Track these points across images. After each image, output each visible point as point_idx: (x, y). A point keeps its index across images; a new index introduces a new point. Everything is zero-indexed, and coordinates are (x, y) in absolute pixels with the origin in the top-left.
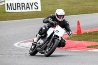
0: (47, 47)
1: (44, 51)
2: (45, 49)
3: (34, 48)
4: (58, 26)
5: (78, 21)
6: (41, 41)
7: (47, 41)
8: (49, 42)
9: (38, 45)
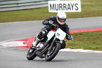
4: (59, 29)
6: (41, 45)
9: (38, 49)
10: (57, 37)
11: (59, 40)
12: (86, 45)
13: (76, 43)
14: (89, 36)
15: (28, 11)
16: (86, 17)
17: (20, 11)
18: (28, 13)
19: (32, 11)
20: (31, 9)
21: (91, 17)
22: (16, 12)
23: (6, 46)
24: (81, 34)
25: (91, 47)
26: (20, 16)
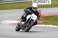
0: (26, 26)
1: (24, 28)
2: (25, 27)
3: (19, 27)
4: (33, 14)
5: (40, 10)
6: (23, 23)
7: (26, 22)
8: (27, 23)
9: (21, 25)
10: (32, 18)
11: (33, 20)
12: (54, 23)
13: (48, 22)
14: (55, 18)
15: (21, 3)
16: (54, 7)
17: (16, 4)
18: (21, 5)
19: (23, 3)
20: (23, 2)
21: (57, 7)
22: (14, 4)
23: (8, 23)
24: (51, 17)
25: (57, 24)
26: (16, 6)
